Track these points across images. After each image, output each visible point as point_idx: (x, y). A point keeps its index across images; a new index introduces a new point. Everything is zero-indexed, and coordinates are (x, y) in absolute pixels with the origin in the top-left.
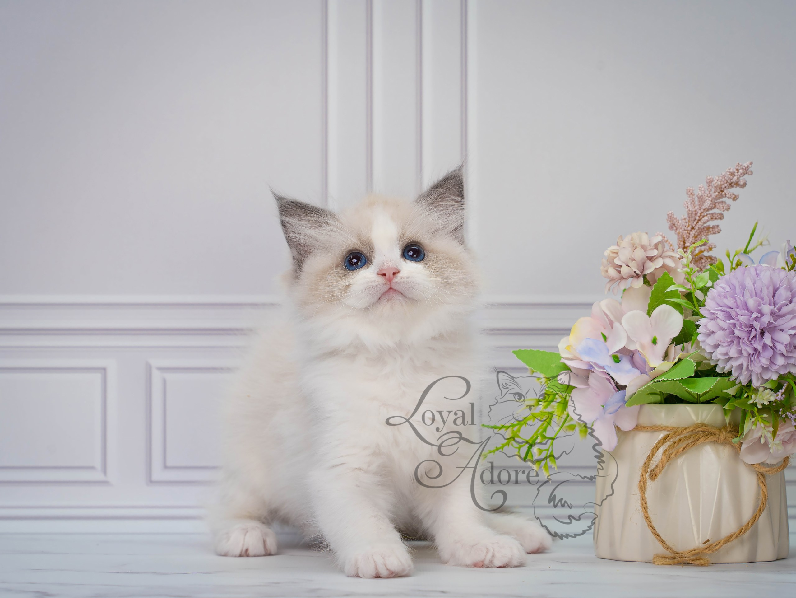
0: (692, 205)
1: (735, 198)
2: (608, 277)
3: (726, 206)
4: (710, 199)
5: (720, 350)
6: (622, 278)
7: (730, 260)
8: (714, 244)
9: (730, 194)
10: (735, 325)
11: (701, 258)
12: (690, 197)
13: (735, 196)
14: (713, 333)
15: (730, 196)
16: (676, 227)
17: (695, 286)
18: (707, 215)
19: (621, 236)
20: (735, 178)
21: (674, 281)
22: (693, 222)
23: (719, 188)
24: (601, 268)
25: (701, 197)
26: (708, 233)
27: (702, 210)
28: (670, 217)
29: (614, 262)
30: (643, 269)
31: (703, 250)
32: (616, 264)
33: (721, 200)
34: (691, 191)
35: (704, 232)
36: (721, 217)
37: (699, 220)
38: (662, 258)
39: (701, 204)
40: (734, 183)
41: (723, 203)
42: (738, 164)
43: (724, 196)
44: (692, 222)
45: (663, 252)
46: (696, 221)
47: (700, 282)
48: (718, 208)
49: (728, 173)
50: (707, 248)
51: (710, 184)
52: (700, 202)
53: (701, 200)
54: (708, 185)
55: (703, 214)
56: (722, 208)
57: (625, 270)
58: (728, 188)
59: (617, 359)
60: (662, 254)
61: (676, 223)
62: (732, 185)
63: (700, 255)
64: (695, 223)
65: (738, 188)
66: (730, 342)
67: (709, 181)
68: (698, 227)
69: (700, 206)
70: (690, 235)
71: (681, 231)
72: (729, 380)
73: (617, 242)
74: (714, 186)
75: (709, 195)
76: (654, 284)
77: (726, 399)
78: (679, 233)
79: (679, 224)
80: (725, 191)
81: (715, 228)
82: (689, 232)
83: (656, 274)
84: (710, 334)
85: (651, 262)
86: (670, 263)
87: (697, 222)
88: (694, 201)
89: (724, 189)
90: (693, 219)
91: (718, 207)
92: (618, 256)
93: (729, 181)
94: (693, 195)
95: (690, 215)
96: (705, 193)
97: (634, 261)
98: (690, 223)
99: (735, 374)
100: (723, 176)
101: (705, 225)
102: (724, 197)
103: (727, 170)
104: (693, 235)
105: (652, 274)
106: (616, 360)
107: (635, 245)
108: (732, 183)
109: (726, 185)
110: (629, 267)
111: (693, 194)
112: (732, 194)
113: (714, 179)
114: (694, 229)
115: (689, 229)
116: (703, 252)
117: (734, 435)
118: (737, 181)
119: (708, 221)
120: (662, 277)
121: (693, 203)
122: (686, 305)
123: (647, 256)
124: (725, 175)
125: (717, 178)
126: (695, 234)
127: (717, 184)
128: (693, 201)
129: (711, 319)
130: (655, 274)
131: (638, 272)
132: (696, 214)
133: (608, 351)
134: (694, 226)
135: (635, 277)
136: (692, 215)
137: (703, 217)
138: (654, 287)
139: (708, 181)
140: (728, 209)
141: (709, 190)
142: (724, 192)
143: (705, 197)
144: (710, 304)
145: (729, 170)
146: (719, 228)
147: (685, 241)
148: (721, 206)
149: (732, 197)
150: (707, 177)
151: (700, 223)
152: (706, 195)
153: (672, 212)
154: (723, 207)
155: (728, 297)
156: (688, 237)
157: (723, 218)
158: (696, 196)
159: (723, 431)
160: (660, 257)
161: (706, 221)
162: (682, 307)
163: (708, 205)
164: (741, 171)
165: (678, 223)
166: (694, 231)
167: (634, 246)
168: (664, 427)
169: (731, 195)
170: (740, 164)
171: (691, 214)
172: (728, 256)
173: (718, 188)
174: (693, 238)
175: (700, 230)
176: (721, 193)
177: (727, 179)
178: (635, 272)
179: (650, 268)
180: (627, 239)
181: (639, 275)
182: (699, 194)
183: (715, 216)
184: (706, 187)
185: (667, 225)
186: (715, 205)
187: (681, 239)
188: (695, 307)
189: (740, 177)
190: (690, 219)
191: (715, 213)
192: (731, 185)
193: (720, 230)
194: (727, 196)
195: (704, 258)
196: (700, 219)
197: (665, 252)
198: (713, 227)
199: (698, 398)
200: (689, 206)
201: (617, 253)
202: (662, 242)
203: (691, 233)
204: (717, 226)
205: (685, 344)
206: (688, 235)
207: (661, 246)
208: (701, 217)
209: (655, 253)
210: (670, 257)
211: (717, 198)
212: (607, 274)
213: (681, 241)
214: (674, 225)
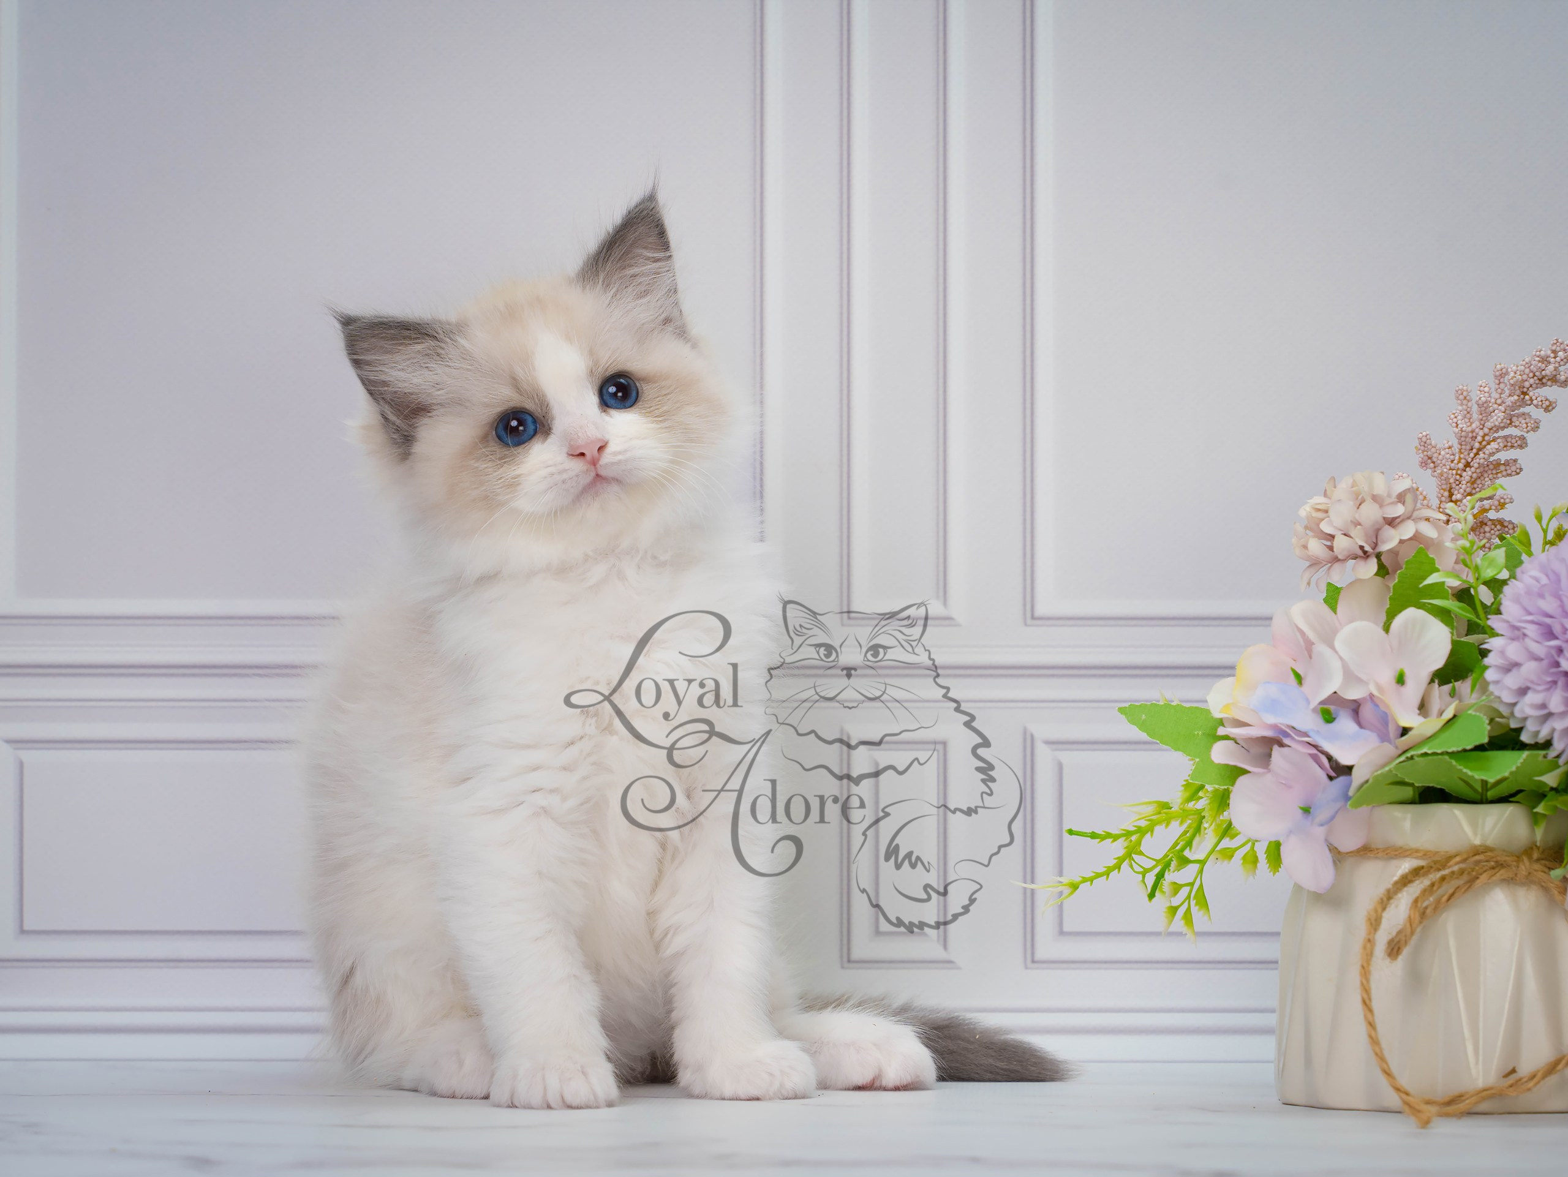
0: (1467, 420)
1: (1549, 408)
2: (1308, 558)
3: (1532, 422)
4: (1502, 408)
5: (1531, 698)
6: (1336, 560)
7: (1542, 526)
8: (1509, 496)
9: (1539, 399)
10: (1560, 651)
11: (1483, 524)
12: (1462, 404)
13: (1550, 402)
14: (1516, 665)
15: (1540, 403)
16: (1434, 462)
17: (1479, 574)
18: (1494, 440)
19: (1333, 479)
20: (1551, 367)
21: (1437, 566)
22: (1469, 454)
23: (1519, 387)
24: (1293, 540)
25: (1485, 405)
26: (1497, 473)
27: (1486, 430)
28: (1424, 444)
29: (1319, 528)
30: (1375, 541)
31: (1487, 507)
32: (1322, 531)
33: (1522, 410)
34: (1465, 393)
35: (1490, 472)
36: (1522, 443)
37: (1479, 450)
38: (1412, 520)
39: (1484, 418)
40: (1547, 378)
41: (1527, 417)
42: (1555, 341)
43: (1529, 402)
44: (1466, 453)
45: (1414, 510)
46: (1474, 451)
47: (1488, 567)
48: (1516, 427)
49: (1538, 359)
50: (1496, 503)
51: (1502, 380)
52: (1481, 414)
53: (1485, 410)
54: (1497, 382)
55: (1487, 438)
56: (1525, 425)
57: (1341, 544)
58: (1537, 388)
59: (1329, 717)
60: (1412, 513)
61: (1436, 455)
62: (1544, 381)
63: (1482, 517)
64: (1472, 455)
65: (1555, 387)
66: (1548, 682)
67: (1501, 372)
68: (1479, 463)
69: (1482, 422)
70: (1463, 478)
71: (1445, 470)
72: (1545, 757)
73: (1326, 490)
74: (1510, 383)
75: (1499, 401)
76: (1399, 571)
77: (1539, 795)
78: (1441, 475)
79: (1440, 457)
80: (1531, 394)
81: (1510, 465)
82: (1459, 472)
83: (1400, 553)
84: (1511, 667)
85: (1393, 527)
86: (1428, 531)
87: (1477, 454)
88: (1471, 413)
89: (1528, 388)
90: (1468, 447)
91: (1517, 423)
92: (1329, 517)
93: (1537, 374)
94: (1469, 401)
95: (1463, 439)
96: (1490, 397)
97: (1359, 527)
98: (1462, 456)
99: (1558, 746)
100: (1527, 363)
101: (1492, 459)
102: (1527, 405)
103: (1534, 353)
104: (1468, 478)
105: (1394, 552)
106: (1327, 717)
107: (1360, 494)
108: (1544, 377)
109: (1532, 381)
110: (1351, 537)
111: (1468, 398)
112: (1543, 399)
113: (1509, 370)
114: (1471, 467)
115: (1461, 466)
116: (1487, 511)
117: (1545, 866)
118: (1554, 373)
119: (1498, 450)
120: (1413, 556)
121: (1468, 415)
122: (1461, 612)
123: (1384, 518)
124: (1530, 362)
125: (1514, 368)
126: (1471, 477)
127: (1515, 379)
128: (1468, 413)
129: (1513, 639)
130: (1398, 552)
131: (1367, 548)
132: (1474, 438)
133: (1308, 701)
134: (1469, 460)
135: (1361, 557)
136: (1467, 439)
137: (1489, 444)
138: (1399, 577)
139: (1498, 373)
140: (1536, 428)
141: (1499, 391)
142: (1528, 395)
143: (1490, 404)
144: (1510, 608)
145: (1538, 353)
146: (1518, 466)
147: (1452, 490)
148: (1523, 421)
149: (1544, 406)
150: (1496, 365)
151: (1481, 455)
152: (1493, 400)
153: (1428, 433)
154: (1527, 423)
155: (1547, 596)
156: (1457, 483)
157: (1527, 446)
158: (1474, 401)
159: (1525, 858)
160: (1409, 518)
161: (1494, 451)
162: (1452, 615)
163: (1499, 420)
164: (1561, 354)
165: (1440, 454)
166: (1469, 471)
167: (1357, 498)
168: (1410, 850)
169: (1542, 401)
170: (1560, 340)
171: (1466, 437)
172: (1539, 518)
173: (1517, 388)
174: (1469, 485)
175: (1482, 469)
176: (1522, 396)
177: (1535, 370)
178: (1362, 547)
179: (1390, 540)
180: (1344, 485)
181: (1368, 554)
182: (1480, 398)
183: (1511, 442)
184: (1493, 386)
185: (1417, 458)
186: (1511, 420)
187: (1444, 487)
188: (1478, 616)
189: (1560, 366)
190: (1463, 447)
191: (1511, 436)
192: (1542, 381)
193: (1521, 469)
194: (1535, 402)
195: (1489, 523)
196: (1481, 446)
197: (1417, 510)
198: (1507, 463)
199: (1484, 792)
200: (1459, 422)
201: (1326, 511)
202: (1414, 491)
203: (1464, 474)
204: (1515, 461)
205: (1456, 684)
206: (1458, 477)
207: (1409, 498)
208: (1484, 443)
209: (1399, 510)
210: (1428, 520)
211: (1515, 406)
212: (1306, 551)
213: (1445, 490)
214: (1430, 458)
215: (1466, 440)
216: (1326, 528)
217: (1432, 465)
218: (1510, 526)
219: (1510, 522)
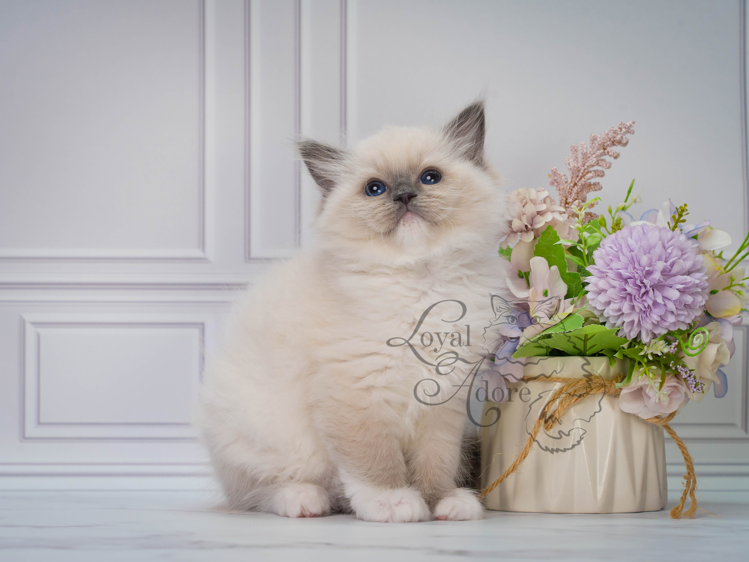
0: (575, 162)
1: (617, 157)
3: (607, 164)
4: (594, 156)
6: (512, 232)
7: (611, 216)
8: (597, 201)
9: (612, 152)
12: (573, 153)
13: (617, 154)
15: (612, 154)
18: (590, 172)
20: (618, 136)
21: (559, 235)
22: (576, 179)
23: (602, 146)
25: (585, 154)
26: (589, 189)
27: (585, 167)
28: (553, 173)
30: (532, 223)
33: (604, 157)
34: (575, 148)
35: (586, 188)
36: (603, 174)
37: (582, 177)
39: (585, 161)
40: (616, 141)
41: (605, 161)
42: (621, 123)
43: (607, 154)
45: (551, 206)
46: (579, 177)
48: (600, 166)
49: (612, 132)
51: (594, 142)
52: (583, 159)
53: (586, 157)
54: (591, 143)
55: (586, 171)
56: (604, 165)
57: (516, 225)
58: (611, 146)
60: (550, 209)
61: (559, 179)
62: (615, 143)
64: (578, 179)
65: (620, 146)
68: (581, 184)
69: (584, 163)
70: (573, 191)
71: (564, 187)
74: (598, 144)
75: (593, 153)
76: (538, 238)
78: (561, 189)
79: (561, 180)
80: (608, 149)
82: (571, 188)
85: (541, 216)
86: (558, 218)
87: (580, 179)
89: (607, 147)
90: (576, 176)
91: (601, 164)
93: (611, 139)
94: (577, 152)
96: (588, 150)
97: (525, 215)
98: (573, 179)
100: (607, 133)
101: (589, 181)
103: (610, 129)
104: (575, 191)
105: (542, 229)
107: (524, 200)
108: (614, 141)
109: (609, 143)
110: (521, 220)
111: (577, 150)
112: (614, 152)
113: (598, 137)
114: (577, 186)
115: (572, 184)
118: (620, 139)
119: (592, 177)
120: (545, 231)
121: (577, 159)
123: (536, 211)
125: (600, 136)
126: (577, 190)
127: (600, 142)
131: (529, 226)
132: (579, 171)
134: (576, 182)
135: (526, 231)
137: (587, 173)
138: (538, 241)
139: (592, 139)
140: (609, 167)
141: (593, 147)
143: (588, 154)
145: (612, 129)
146: (600, 186)
147: (567, 197)
148: (603, 163)
149: (614, 156)
150: (591, 134)
151: (583, 179)
152: (589, 152)
153: (557, 167)
156: (570, 193)
157: (604, 176)
158: (580, 152)
160: (549, 211)
161: (589, 178)
163: (592, 162)
164: (624, 130)
165: (561, 178)
166: (576, 188)
170: (623, 123)
172: (610, 211)
174: (576, 195)
175: (582, 187)
176: (604, 150)
177: (610, 137)
179: (540, 223)
180: (513, 195)
181: (529, 229)
182: (583, 151)
183: (598, 173)
184: (590, 145)
185: (549, 180)
186: (598, 162)
187: (563, 195)
189: (623, 135)
190: (573, 175)
191: (598, 170)
192: (613, 143)
193: (602, 188)
194: (610, 153)
197: (553, 207)
198: (595, 184)
199: (585, 352)
200: (571, 163)
202: (549, 197)
203: (574, 189)
204: (598, 183)
205: (575, 298)
206: (570, 191)
207: (549, 201)
208: (584, 174)
209: (544, 207)
210: (556, 211)
211: (601, 155)
213: (563, 197)
214: (555, 180)
215: (575, 171)
217: (556, 184)
218: (595, 216)
219: (595, 214)
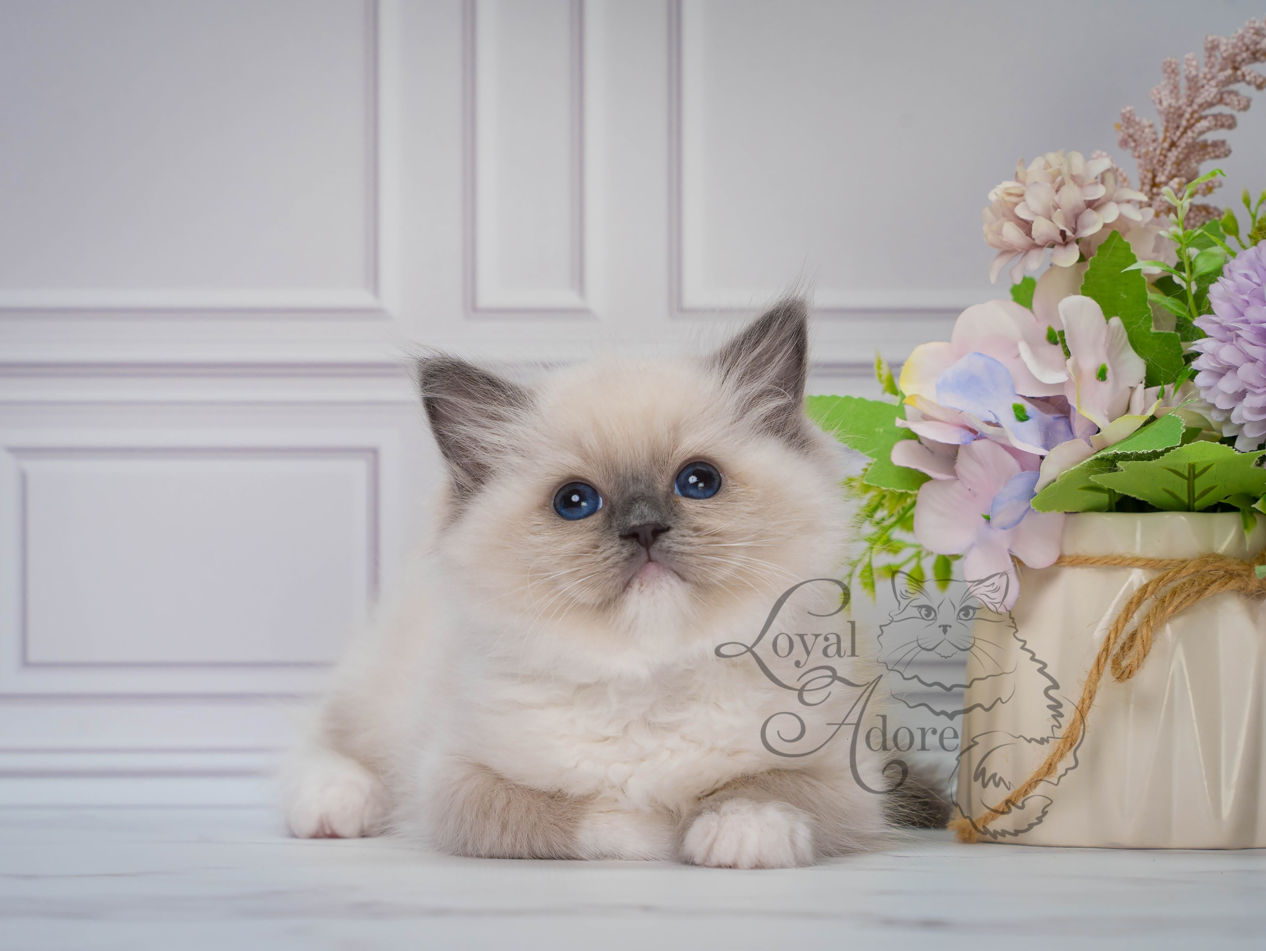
0: (1174, 96)
2: (1002, 245)
3: (1242, 100)
4: (1212, 83)
5: (1250, 402)
6: (1035, 247)
7: (1249, 210)
9: (1250, 75)
12: (1169, 78)
13: (1263, 78)
14: (1231, 368)
15: (1251, 80)
16: (1135, 141)
18: (1205, 117)
19: (1021, 160)
21: (1135, 252)
22: (1175, 133)
23: (1231, 62)
25: (1194, 79)
26: (1204, 155)
27: (1195, 107)
29: (1014, 213)
30: (1076, 225)
32: (1017, 216)
33: (1233, 87)
34: (1173, 66)
35: (1197, 153)
36: (1232, 123)
38: (1115, 202)
39: (1193, 95)
40: (1261, 52)
41: (1238, 94)
43: (1241, 78)
44: (1172, 132)
45: (1115, 191)
46: (1181, 129)
48: (1226, 104)
49: (1251, 31)
50: (1204, 187)
51: (1212, 53)
52: (1190, 89)
53: (1194, 85)
54: (1207, 55)
55: (1196, 115)
56: (1235, 103)
57: (1040, 230)
58: (1250, 63)
60: (1114, 195)
61: (1138, 133)
62: (1258, 55)
64: (1178, 133)
67: (1211, 45)
68: (1186, 143)
69: (1191, 99)
70: (1167, 159)
71: (1149, 150)
73: (1016, 174)
74: (1221, 57)
75: (1210, 76)
76: (1093, 259)
78: (1144, 155)
79: (1143, 135)
80: (1243, 69)
81: (1218, 146)
82: (1164, 152)
84: (1225, 370)
85: (1094, 211)
86: (1131, 214)
88: (1179, 87)
89: (1241, 63)
90: (1175, 125)
91: (1228, 101)
92: (1024, 201)
93: (1251, 47)
94: (1177, 75)
96: (1199, 71)
97: (1060, 209)
98: (1168, 134)
100: (1240, 35)
101: (1202, 138)
102: (1240, 81)
103: (1248, 25)
104: (1173, 159)
105: (1096, 238)
106: (1020, 415)
107: (1060, 177)
108: (1257, 51)
109: (1244, 55)
110: (1051, 220)
111: (1176, 71)
112: (1256, 75)
113: (1222, 43)
114: (1177, 147)
115: (1166, 145)
116: (1194, 195)
119: (1209, 129)
120: (1108, 243)
121: (1176, 91)
123: (1084, 200)
124: (1243, 34)
125: (1227, 40)
126: (1177, 157)
127: (1227, 53)
128: (1177, 87)
129: (1225, 341)
131: (1067, 233)
132: (1181, 116)
134: (1175, 139)
135: (1061, 243)
137: (1198, 121)
139: (1208, 46)
140: (1246, 107)
141: (1210, 65)
142: (1240, 70)
143: (1200, 79)
145: (1252, 25)
146: (1226, 148)
147: (1156, 172)
148: (1234, 99)
149: (1256, 83)
151: (1189, 134)
152: (1203, 75)
153: (1132, 108)
154: (1237, 102)
156: (1162, 164)
157: (1236, 125)
158: (1182, 76)
160: (1111, 201)
161: (1203, 130)
163: (1209, 96)
165: (1143, 133)
166: (1174, 152)
167: (1056, 180)
169: (1254, 78)
171: (1172, 115)
172: (1247, 202)
173: (1228, 62)
174: (1174, 166)
175: (1188, 149)
176: (1234, 72)
177: (1248, 43)
179: (1092, 225)
180: (1036, 166)
181: (1069, 240)
182: (1188, 73)
183: (1221, 121)
184: (1203, 59)
185: (1119, 137)
186: (1222, 96)
187: (1146, 167)
190: (1169, 125)
191: (1221, 114)
192: (1255, 56)
193: (1230, 151)
194: (1247, 78)
196: (1189, 125)
197: (1119, 190)
198: (1215, 144)
199: (1192, 503)
200: (1163, 99)
201: (1021, 195)
202: (1113, 171)
203: (1170, 154)
204: (1223, 142)
205: (1166, 387)
206: (1162, 158)
207: (1110, 178)
208: (1192, 121)
209: (1100, 192)
210: (1128, 202)
211: (1229, 81)
212: (1000, 237)
213: (1148, 171)
214: (1131, 136)
215: (1173, 117)
216: (1022, 212)
217: (1133, 144)
218: (1216, 212)
219: (1215, 208)
